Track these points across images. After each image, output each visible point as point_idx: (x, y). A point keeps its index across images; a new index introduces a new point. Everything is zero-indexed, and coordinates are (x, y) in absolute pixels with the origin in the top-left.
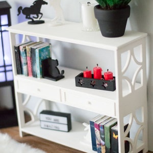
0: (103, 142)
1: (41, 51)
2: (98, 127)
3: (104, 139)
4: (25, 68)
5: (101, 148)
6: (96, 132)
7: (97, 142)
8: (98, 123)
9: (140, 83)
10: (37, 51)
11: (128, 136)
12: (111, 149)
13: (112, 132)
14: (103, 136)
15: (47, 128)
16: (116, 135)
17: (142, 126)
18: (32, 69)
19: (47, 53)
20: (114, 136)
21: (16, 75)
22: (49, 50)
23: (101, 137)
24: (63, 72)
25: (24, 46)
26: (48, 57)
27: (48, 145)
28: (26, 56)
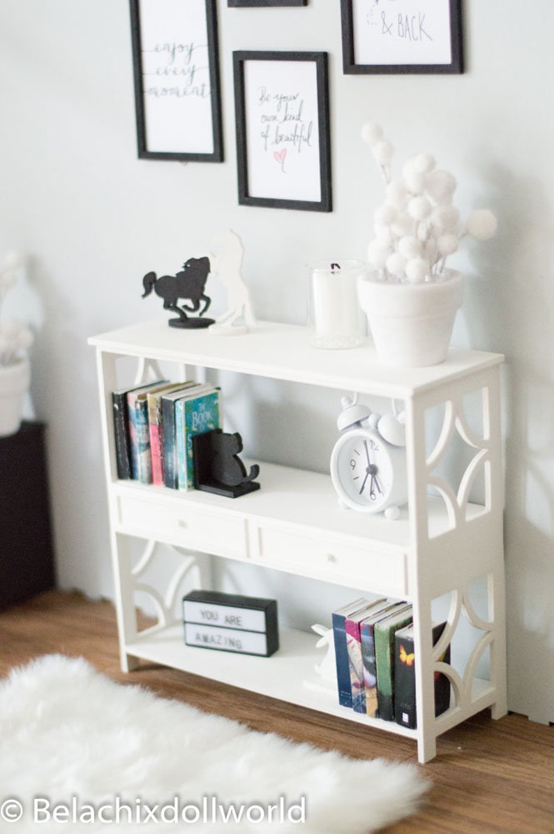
0: (370, 678)
1: (191, 407)
2: (358, 629)
3: (372, 668)
4: (141, 459)
5: (363, 698)
6: (349, 646)
7: (354, 679)
8: (356, 620)
9: (483, 504)
10: (180, 407)
11: (446, 658)
12: (393, 697)
13: (397, 644)
14: (370, 660)
15: (205, 645)
16: (408, 653)
17: (489, 632)
18: (163, 463)
19: (208, 415)
20: (404, 656)
21: (113, 481)
22: (216, 407)
23: (366, 663)
24: (256, 470)
25: (142, 392)
26: (211, 426)
27: (208, 696)
28: (147, 423)
